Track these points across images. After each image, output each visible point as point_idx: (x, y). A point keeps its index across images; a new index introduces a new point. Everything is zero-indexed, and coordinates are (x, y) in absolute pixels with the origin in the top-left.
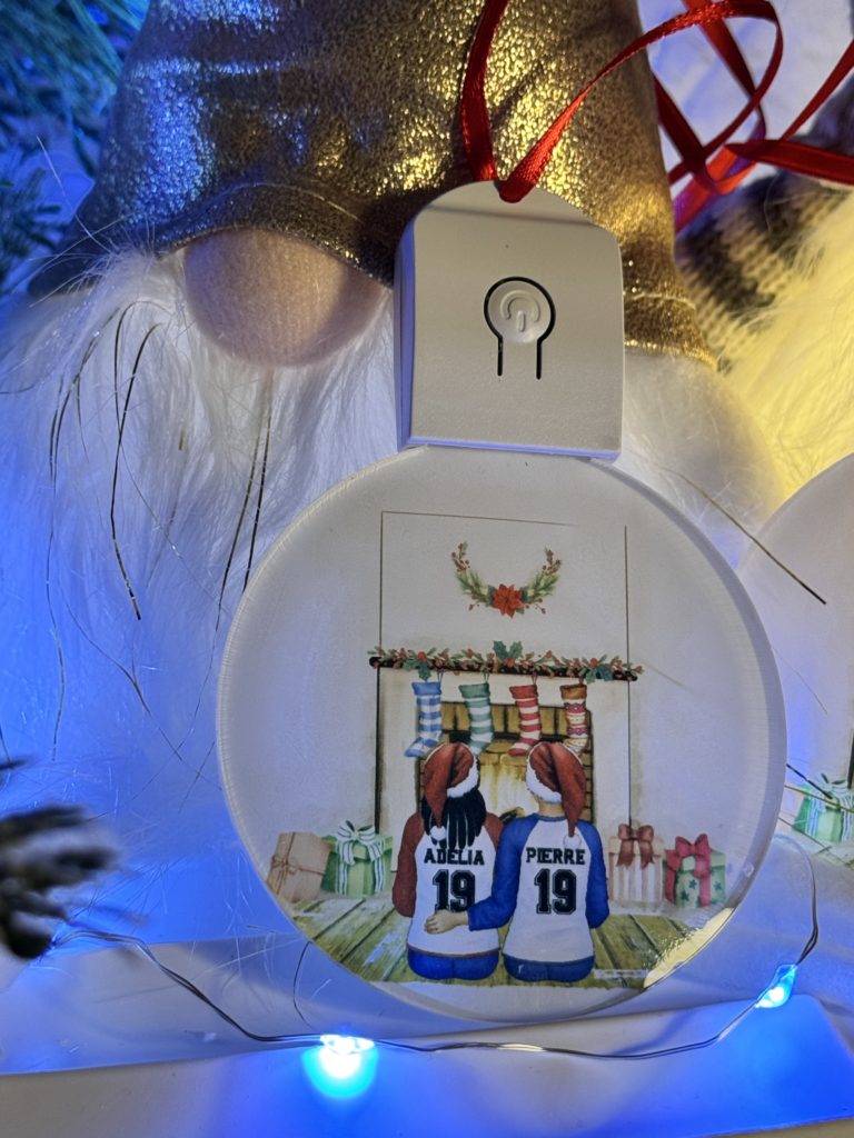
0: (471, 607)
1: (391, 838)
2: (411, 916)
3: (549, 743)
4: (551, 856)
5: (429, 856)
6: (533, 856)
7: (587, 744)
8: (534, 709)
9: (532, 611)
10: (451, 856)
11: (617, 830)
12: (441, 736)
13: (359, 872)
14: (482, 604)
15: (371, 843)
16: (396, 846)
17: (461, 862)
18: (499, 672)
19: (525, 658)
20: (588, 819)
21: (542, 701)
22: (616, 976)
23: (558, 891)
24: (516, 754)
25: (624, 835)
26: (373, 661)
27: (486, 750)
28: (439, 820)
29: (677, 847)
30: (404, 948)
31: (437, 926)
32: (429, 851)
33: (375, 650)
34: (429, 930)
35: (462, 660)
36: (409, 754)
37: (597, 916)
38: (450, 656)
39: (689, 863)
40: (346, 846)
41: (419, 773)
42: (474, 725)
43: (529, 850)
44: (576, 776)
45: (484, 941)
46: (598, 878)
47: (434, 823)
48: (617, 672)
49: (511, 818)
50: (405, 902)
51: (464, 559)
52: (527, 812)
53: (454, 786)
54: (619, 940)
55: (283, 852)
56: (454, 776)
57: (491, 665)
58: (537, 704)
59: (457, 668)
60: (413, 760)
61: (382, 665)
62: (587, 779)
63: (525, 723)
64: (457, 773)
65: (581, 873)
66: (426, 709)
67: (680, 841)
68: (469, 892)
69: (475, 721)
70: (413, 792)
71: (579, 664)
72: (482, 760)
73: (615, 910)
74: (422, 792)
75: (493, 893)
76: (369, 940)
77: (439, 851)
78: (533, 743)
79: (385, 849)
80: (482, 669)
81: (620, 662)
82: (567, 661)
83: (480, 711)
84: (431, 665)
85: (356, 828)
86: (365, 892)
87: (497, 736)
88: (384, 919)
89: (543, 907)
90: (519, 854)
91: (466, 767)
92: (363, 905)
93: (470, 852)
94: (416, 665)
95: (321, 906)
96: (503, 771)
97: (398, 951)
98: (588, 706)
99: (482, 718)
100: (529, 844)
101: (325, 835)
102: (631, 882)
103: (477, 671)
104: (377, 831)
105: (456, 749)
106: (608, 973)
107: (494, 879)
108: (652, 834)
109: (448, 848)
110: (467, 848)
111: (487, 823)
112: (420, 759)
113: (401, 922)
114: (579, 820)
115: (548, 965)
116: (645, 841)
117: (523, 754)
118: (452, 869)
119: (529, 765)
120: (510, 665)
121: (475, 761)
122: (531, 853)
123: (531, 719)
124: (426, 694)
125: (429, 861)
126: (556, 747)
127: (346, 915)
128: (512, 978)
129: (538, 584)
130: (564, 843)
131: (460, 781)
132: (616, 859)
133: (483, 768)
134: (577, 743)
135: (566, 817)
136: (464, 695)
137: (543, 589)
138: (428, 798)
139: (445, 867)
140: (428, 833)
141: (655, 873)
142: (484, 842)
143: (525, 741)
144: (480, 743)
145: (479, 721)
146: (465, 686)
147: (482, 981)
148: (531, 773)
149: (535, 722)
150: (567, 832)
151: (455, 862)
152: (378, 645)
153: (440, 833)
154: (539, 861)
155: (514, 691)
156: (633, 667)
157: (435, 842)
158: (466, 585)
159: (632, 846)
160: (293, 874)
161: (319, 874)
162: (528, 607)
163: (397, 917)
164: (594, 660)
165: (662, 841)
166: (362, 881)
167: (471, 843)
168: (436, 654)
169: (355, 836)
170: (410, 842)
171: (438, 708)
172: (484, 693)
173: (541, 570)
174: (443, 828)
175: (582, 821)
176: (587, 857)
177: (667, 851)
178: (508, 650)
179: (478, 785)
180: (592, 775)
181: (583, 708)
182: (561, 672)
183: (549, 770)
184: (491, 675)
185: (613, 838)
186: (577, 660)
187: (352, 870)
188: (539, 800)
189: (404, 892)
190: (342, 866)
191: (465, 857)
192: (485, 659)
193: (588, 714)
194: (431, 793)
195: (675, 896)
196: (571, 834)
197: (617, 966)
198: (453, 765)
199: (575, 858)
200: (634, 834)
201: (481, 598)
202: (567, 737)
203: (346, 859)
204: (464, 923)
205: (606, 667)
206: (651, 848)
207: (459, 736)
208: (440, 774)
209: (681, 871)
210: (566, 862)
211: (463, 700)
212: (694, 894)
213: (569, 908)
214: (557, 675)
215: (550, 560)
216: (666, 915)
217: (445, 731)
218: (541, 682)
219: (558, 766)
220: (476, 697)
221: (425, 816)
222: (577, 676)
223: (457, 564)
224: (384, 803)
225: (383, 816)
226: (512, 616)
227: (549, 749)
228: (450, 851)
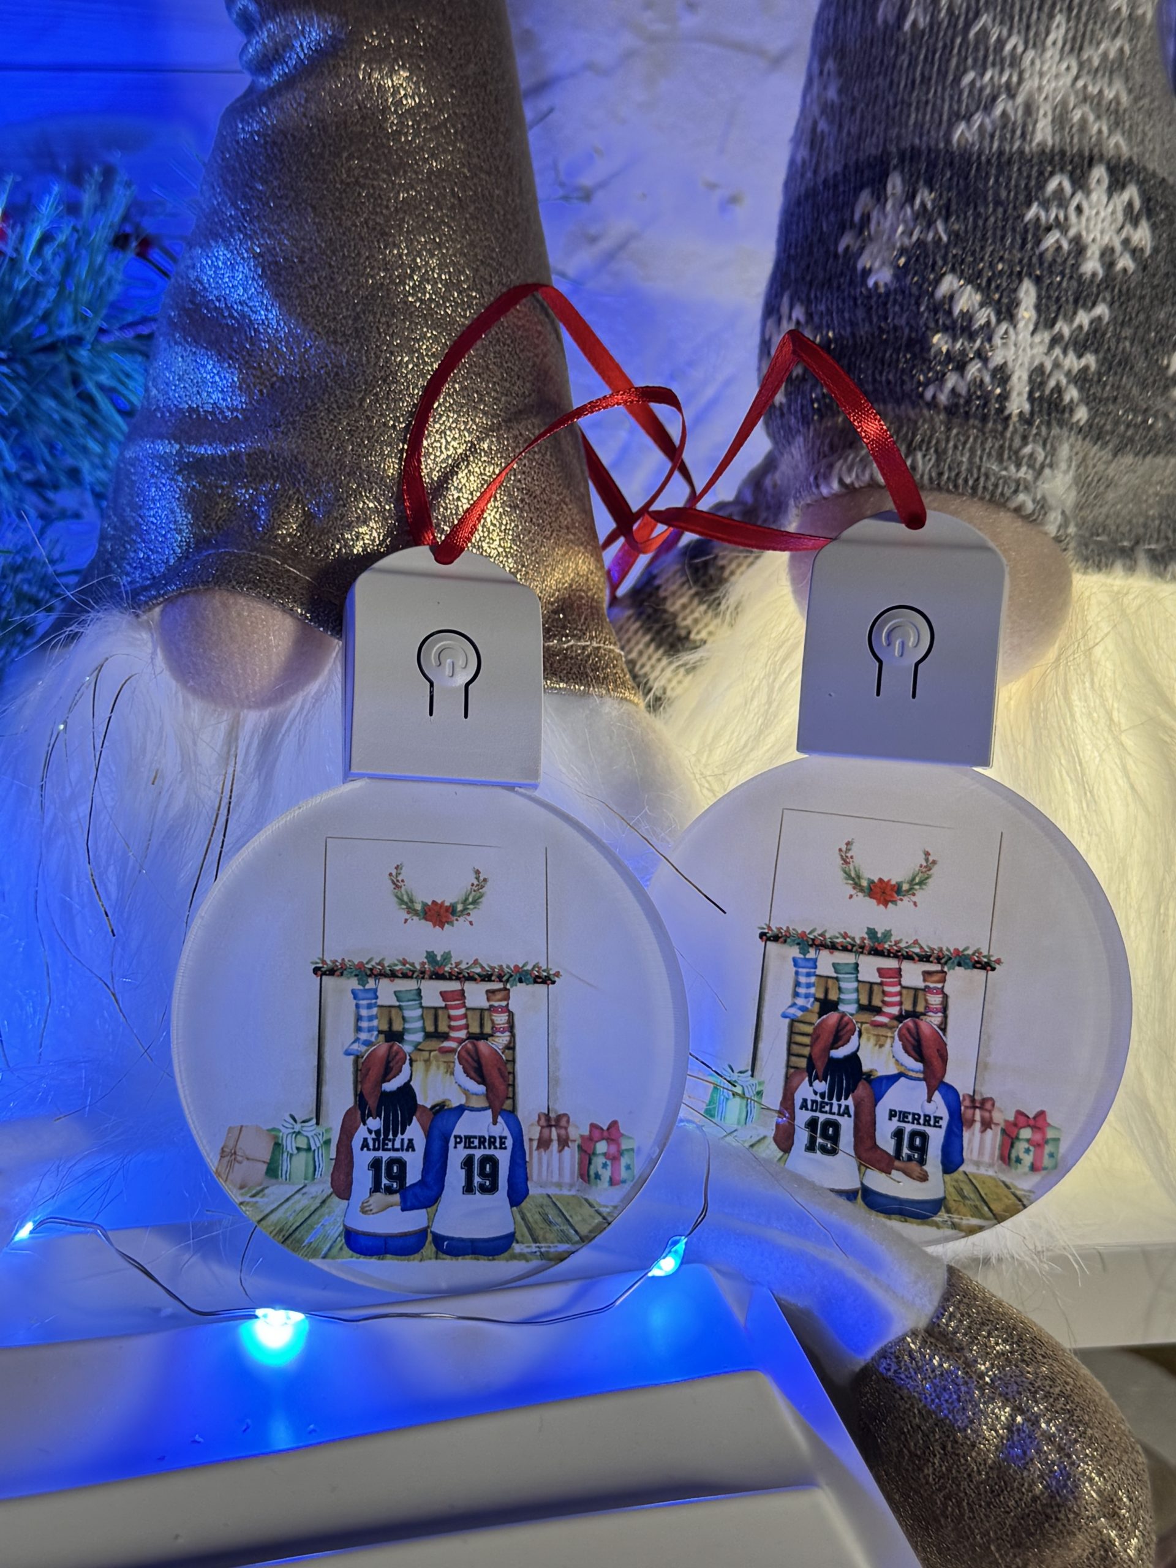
0: (406, 921)
1: (331, 1129)
2: (348, 1199)
3: (475, 1041)
4: (476, 1142)
5: (365, 1145)
6: (460, 1143)
7: (510, 1042)
8: (462, 1011)
9: (461, 923)
10: (385, 1144)
11: (537, 1118)
13: (301, 1160)
14: (416, 918)
15: (313, 1133)
16: (335, 1137)
17: (394, 1149)
18: (431, 978)
19: (454, 966)
20: (510, 1108)
21: (469, 1003)
22: (534, 1250)
23: (482, 1174)
24: (443, 1051)
25: (543, 1122)
26: (316, 970)
27: (417, 1048)
28: (374, 1112)
29: (590, 1131)
30: (341, 1228)
31: (372, 1207)
32: (365, 1140)
33: (318, 961)
34: (364, 1211)
35: (397, 968)
36: (347, 1053)
37: (517, 1195)
38: (386, 964)
39: (602, 1147)
40: (289, 1137)
41: (357, 1071)
42: (407, 1026)
43: (456, 1137)
44: (499, 1069)
45: (412, 1221)
46: (519, 1161)
47: (370, 1115)
48: (538, 977)
49: (440, 1109)
50: (342, 1187)
51: (400, 878)
52: (455, 1104)
53: (389, 1081)
54: (537, 1216)
55: (231, 1144)
56: (388, 1072)
57: (423, 972)
58: (465, 1006)
59: (393, 975)
60: (351, 1058)
61: (324, 974)
62: (510, 1073)
63: (453, 1023)
64: (391, 1069)
65: (504, 1158)
66: (364, 1012)
67: (593, 1126)
68: (401, 1176)
69: (408, 1022)
70: (351, 1086)
71: (503, 970)
73: (533, 1190)
74: (359, 1087)
75: (423, 1177)
76: (309, 1222)
77: (374, 1140)
78: (460, 1041)
79: (325, 1139)
80: (415, 976)
81: (540, 968)
82: (492, 968)
83: (413, 1013)
84: (369, 973)
85: (299, 1121)
86: (306, 1179)
87: (428, 1036)
88: (324, 1202)
89: (469, 1189)
90: (447, 1142)
91: (400, 1064)
92: (304, 1190)
93: (403, 1140)
94: (355, 973)
95: (266, 1191)
96: (433, 1067)
97: (335, 1231)
98: (511, 1008)
99: (413, 1020)
100: (455, 1133)
101: (270, 1127)
102: (548, 1164)
103: (411, 977)
104: (318, 1123)
105: (391, 1047)
106: (528, 1247)
107: (424, 1164)
108: (568, 1122)
109: (382, 1137)
110: (399, 1136)
111: (418, 1113)
112: (357, 1058)
113: (338, 1205)
114: (502, 1110)
115: (473, 1241)
116: (561, 1127)
117: (452, 1051)
118: (385, 1156)
119: (457, 1062)
120: (441, 972)
121: (408, 1058)
122: (458, 1140)
123: (459, 1020)
124: (364, 999)
125: (365, 1149)
126: (481, 1044)
127: (288, 1199)
128: (441, 1255)
129: (467, 899)
130: (488, 1130)
131: (394, 1077)
132: (535, 1144)
133: (415, 1064)
135: (490, 1107)
136: (398, 1000)
137: (472, 903)
138: (364, 1093)
139: (380, 1154)
140: (365, 1124)
141: (571, 1155)
142: (415, 1131)
143: (454, 1039)
144: (413, 1042)
145: (411, 1022)
146: (400, 991)
147: (412, 1257)
148: (458, 1068)
150: (491, 1120)
151: (389, 1150)
152: (321, 956)
153: (375, 1123)
154: (465, 1147)
155: (444, 995)
156: (552, 972)
157: (370, 1132)
158: (401, 901)
159: (550, 1132)
160: (240, 1162)
161: (265, 1162)
162: (457, 920)
163: (335, 1199)
164: (516, 967)
165: (577, 1127)
166: (303, 1168)
167: (402, 1133)
168: (373, 963)
169: (297, 1127)
170: (347, 1132)
171: (375, 1011)
172: (417, 998)
173: (469, 887)
174: (378, 1119)
175: (505, 1110)
176: (509, 1143)
177: (582, 1137)
178: (439, 958)
179: (411, 1079)
181: (506, 1009)
182: (486, 977)
183: (475, 1065)
184: (423, 981)
185: (532, 1125)
186: (501, 966)
187: (294, 1158)
188: (466, 1092)
189: (342, 1177)
190: (285, 1155)
191: (397, 1145)
193: (511, 1015)
194: (367, 1088)
195: (589, 1176)
196: (495, 1122)
197: (535, 1241)
198: (388, 1062)
199: (498, 1144)
200: (552, 1121)
201: (416, 913)
202: (492, 1035)
203: (289, 1149)
204: (396, 1205)
205: (527, 972)
206: (567, 1134)
208: (375, 1072)
209: (594, 1154)
210: (490, 1148)
211: (397, 1004)
212: (606, 1174)
213: (493, 1189)
214: (483, 980)
215: (477, 879)
216: (580, 1194)
217: (380, 1032)
218: (469, 987)
219: (483, 1061)
220: (409, 1000)
221: (362, 1108)
222: (501, 981)
223: (394, 883)
224: (324, 1098)
225: (323, 1109)
226: (442, 928)
227: (475, 1046)
228: (384, 1140)
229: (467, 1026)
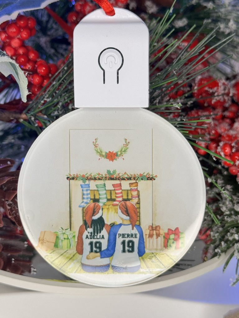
0: (99, 159)
1: (75, 232)
2: (82, 254)
3: (125, 201)
4: (126, 236)
5: (87, 237)
6: (120, 236)
7: (138, 201)
8: (120, 191)
10: (94, 237)
11: (148, 227)
12: (90, 200)
13: (65, 243)
14: (103, 158)
15: (69, 233)
17: (97, 238)
18: (109, 180)
19: (117, 175)
20: (139, 224)
21: (123, 188)
22: (148, 270)
23: (129, 246)
24: (114, 205)
25: (150, 229)
27: (105, 205)
28: (90, 226)
29: (168, 231)
31: (90, 257)
32: (87, 236)
33: (68, 175)
34: (88, 258)
35: (96, 176)
36: (80, 207)
37: (141, 253)
38: (92, 175)
39: (172, 236)
40: (61, 235)
41: (83, 212)
42: (101, 197)
43: (119, 234)
46: (142, 242)
47: (88, 227)
48: (149, 178)
49: (113, 225)
50: (80, 251)
51: (97, 143)
53: (95, 216)
55: (42, 237)
56: (94, 213)
57: (106, 178)
58: (121, 189)
59: (95, 179)
60: (81, 208)
61: (70, 179)
62: (138, 212)
63: (117, 195)
64: (95, 212)
65: (136, 241)
66: (85, 192)
67: (169, 230)
68: (100, 248)
69: (101, 195)
70: (82, 218)
71: (135, 176)
72: (103, 208)
74: (84, 218)
75: (108, 247)
77: (90, 236)
79: (73, 235)
80: (103, 179)
81: (149, 174)
82: (132, 175)
83: (102, 192)
84: (86, 178)
85: (64, 229)
86: (67, 248)
87: (108, 200)
88: (74, 255)
89: (124, 251)
90: (116, 236)
91: (98, 210)
92: (67, 252)
93: (100, 235)
94: (81, 179)
95: (54, 252)
96: (110, 211)
98: (138, 189)
100: (119, 233)
101: (55, 231)
102: (152, 243)
103: (102, 179)
104: (71, 230)
105: (95, 204)
106: (145, 270)
107: (108, 243)
108: (160, 228)
109: (93, 234)
110: (99, 234)
111: (105, 226)
112: (83, 208)
114: (135, 225)
116: (157, 230)
117: (117, 205)
118: (94, 241)
119: (119, 209)
120: (112, 177)
121: (101, 208)
122: (120, 235)
123: (119, 194)
124: (85, 188)
125: (87, 238)
126: (128, 202)
127: (62, 255)
128: (114, 272)
129: (122, 150)
130: (130, 232)
131: (96, 214)
132: (147, 236)
133: (103, 210)
134: (135, 201)
135: (131, 224)
136: (97, 188)
137: (124, 151)
138: (86, 220)
139: (92, 240)
140: (87, 230)
141: (161, 240)
142: (104, 232)
143: (118, 201)
144: (103, 202)
145: (102, 195)
146: (98, 185)
147: (105, 273)
148: (119, 211)
149: (121, 195)
150: (131, 228)
151: (95, 239)
152: (69, 173)
153: (90, 230)
154: (122, 237)
155: (114, 185)
156: (154, 176)
157: (89, 233)
158: (98, 152)
159: (153, 232)
160: (45, 243)
161: (53, 243)
162: (118, 158)
163: (78, 255)
164: (140, 174)
165: (163, 230)
166: (66, 245)
167: (100, 233)
168: (88, 175)
169: (64, 231)
170: (81, 233)
171: (89, 192)
172: (104, 187)
173: (123, 145)
174: (91, 228)
175: (136, 225)
176: (138, 236)
177: (165, 233)
178: (112, 172)
179: (102, 215)
180: (139, 211)
182: (130, 179)
183: (126, 210)
184: (106, 181)
185: (146, 230)
186: (135, 174)
187: (63, 242)
188: (122, 219)
189: (80, 248)
190: (60, 241)
191: (98, 237)
192: (104, 176)
193: (138, 192)
194: (87, 219)
195: (167, 246)
196: (133, 229)
197: (148, 267)
198: (94, 209)
199: (134, 236)
200: (154, 228)
201: (103, 156)
202: (131, 199)
203: (61, 238)
204: (99, 256)
205: (145, 176)
206: (159, 232)
207: (96, 200)
208: (90, 212)
209: (169, 239)
210: (131, 237)
211: (97, 189)
212: (174, 246)
213: (133, 251)
214: (128, 180)
215: (126, 142)
217: (91, 199)
218: (123, 182)
219: (128, 209)
220: (101, 188)
221: (86, 225)
222: (135, 180)
223: (95, 145)
224: (72, 222)
225: (72, 225)
226: (113, 161)
227: (125, 203)
228: (94, 235)
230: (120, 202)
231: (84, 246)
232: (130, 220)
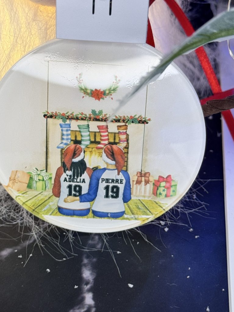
0: (83, 97)
1: (52, 174)
2: (59, 197)
3: (111, 145)
4: (110, 181)
5: (65, 180)
6: (103, 181)
7: (127, 146)
8: (107, 133)
9: (107, 99)
10: (73, 180)
11: (136, 173)
12: (70, 141)
13: (40, 184)
14: (88, 96)
15: (45, 175)
16: (54, 176)
17: (77, 182)
18: (93, 120)
19: (104, 116)
20: (125, 170)
21: (110, 130)
22: (132, 217)
23: (112, 191)
24: (98, 148)
25: (139, 175)
26: (45, 116)
27: (87, 147)
28: (69, 169)
29: (159, 179)
30: (57, 206)
31: (68, 201)
32: (66, 178)
33: (46, 112)
34: (65, 201)
35: (79, 116)
36: (58, 147)
37: (126, 199)
38: (74, 114)
39: (163, 184)
40: (36, 175)
41: (62, 154)
42: (83, 138)
43: (102, 179)
44: (121, 156)
45: (85, 206)
46: (128, 188)
47: (67, 170)
48: (140, 121)
49: (95, 169)
50: (57, 193)
51: (81, 79)
52: (102, 167)
53: (75, 158)
54: (134, 207)
55: (13, 176)
56: (75, 155)
57: (90, 118)
58: (107, 131)
59: (77, 119)
60: (60, 149)
61: (48, 117)
62: (126, 157)
63: (102, 138)
65: (122, 187)
66: (65, 133)
67: (160, 177)
68: (80, 192)
70: (60, 160)
71: (125, 118)
72: (85, 150)
73: (133, 197)
74: (63, 160)
75: (88, 192)
76: (44, 203)
77: (69, 179)
78: (105, 145)
79: (49, 177)
80: (86, 119)
81: (142, 117)
82: (121, 117)
83: (85, 134)
84: (67, 117)
85: (39, 170)
86: (42, 189)
87: (92, 142)
88: (50, 198)
89: (107, 196)
90: (98, 180)
91: (80, 152)
92: (42, 193)
93: (80, 179)
94: (61, 118)
95: (27, 193)
96: (94, 153)
97: (55, 207)
98: (128, 133)
99: (86, 136)
100: (102, 177)
101: (28, 172)
102: (140, 189)
103: (85, 120)
104: (47, 171)
105: (76, 146)
106: (130, 216)
107: (89, 187)
108: (149, 175)
109: (72, 177)
110: (79, 178)
111: (87, 170)
112: (62, 149)
113: (55, 199)
114: (122, 170)
116: (147, 177)
117: (102, 148)
118: (73, 184)
119: (103, 152)
120: (98, 118)
121: (83, 150)
122: (103, 180)
123: (105, 137)
124: (65, 128)
125: (65, 181)
126: (114, 147)
127: (36, 196)
128: (95, 217)
129: (111, 88)
130: (115, 177)
131: (77, 157)
132: (135, 182)
133: (86, 153)
134: (123, 145)
135: (117, 169)
136: (79, 128)
137: (113, 90)
138: (65, 162)
139: (71, 183)
140: (65, 173)
141: (150, 187)
142: (85, 176)
143: (103, 144)
144: (85, 144)
145: (85, 137)
146: (80, 125)
147: (84, 217)
148: (104, 155)
149: (107, 138)
150: (117, 173)
151: (75, 182)
152: (47, 110)
153: (70, 173)
154: (106, 182)
155: (99, 127)
156: (147, 119)
157: (67, 176)
158: (82, 89)
160: (17, 183)
161: (26, 183)
162: (106, 97)
163: (54, 197)
164: (131, 117)
165: (153, 177)
166: (41, 186)
167: (81, 176)
168: (69, 114)
169: (39, 172)
170: (58, 175)
171: (69, 132)
172: (87, 128)
173: (112, 83)
174: (71, 171)
175: (123, 170)
176: (124, 182)
177: (155, 180)
178: (97, 113)
179: (84, 158)
180: (127, 156)
181: (126, 133)
182: (118, 121)
183: (111, 154)
184: (90, 121)
185: (134, 176)
186: (124, 116)
187: (37, 183)
188: (107, 163)
189: (56, 190)
190: (34, 182)
191: (78, 180)
192: (88, 116)
193: (128, 135)
194: (66, 161)
195: (157, 194)
196: (119, 174)
197: (133, 214)
198: (75, 151)
199: (119, 182)
200: (143, 176)
201: (88, 94)
202: (119, 143)
203: (36, 179)
204: (78, 200)
205: (136, 119)
206: (149, 179)
207: (77, 142)
208: (70, 154)
209: (160, 186)
210: (116, 183)
211: (79, 130)
212: (164, 193)
213: (117, 196)
214: (116, 122)
215: (116, 80)
216: (152, 200)
217: (72, 140)
218: (110, 124)
219: (115, 153)
220: (84, 129)
221: (64, 167)
222: (124, 122)
223: (78, 81)
224: (49, 163)
225: (48, 167)
226: (99, 100)
227: (111, 147)
228: (73, 179)
229: (108, 139)
230: (105, 146)
231: (62, 189)
232: (116, 165)
